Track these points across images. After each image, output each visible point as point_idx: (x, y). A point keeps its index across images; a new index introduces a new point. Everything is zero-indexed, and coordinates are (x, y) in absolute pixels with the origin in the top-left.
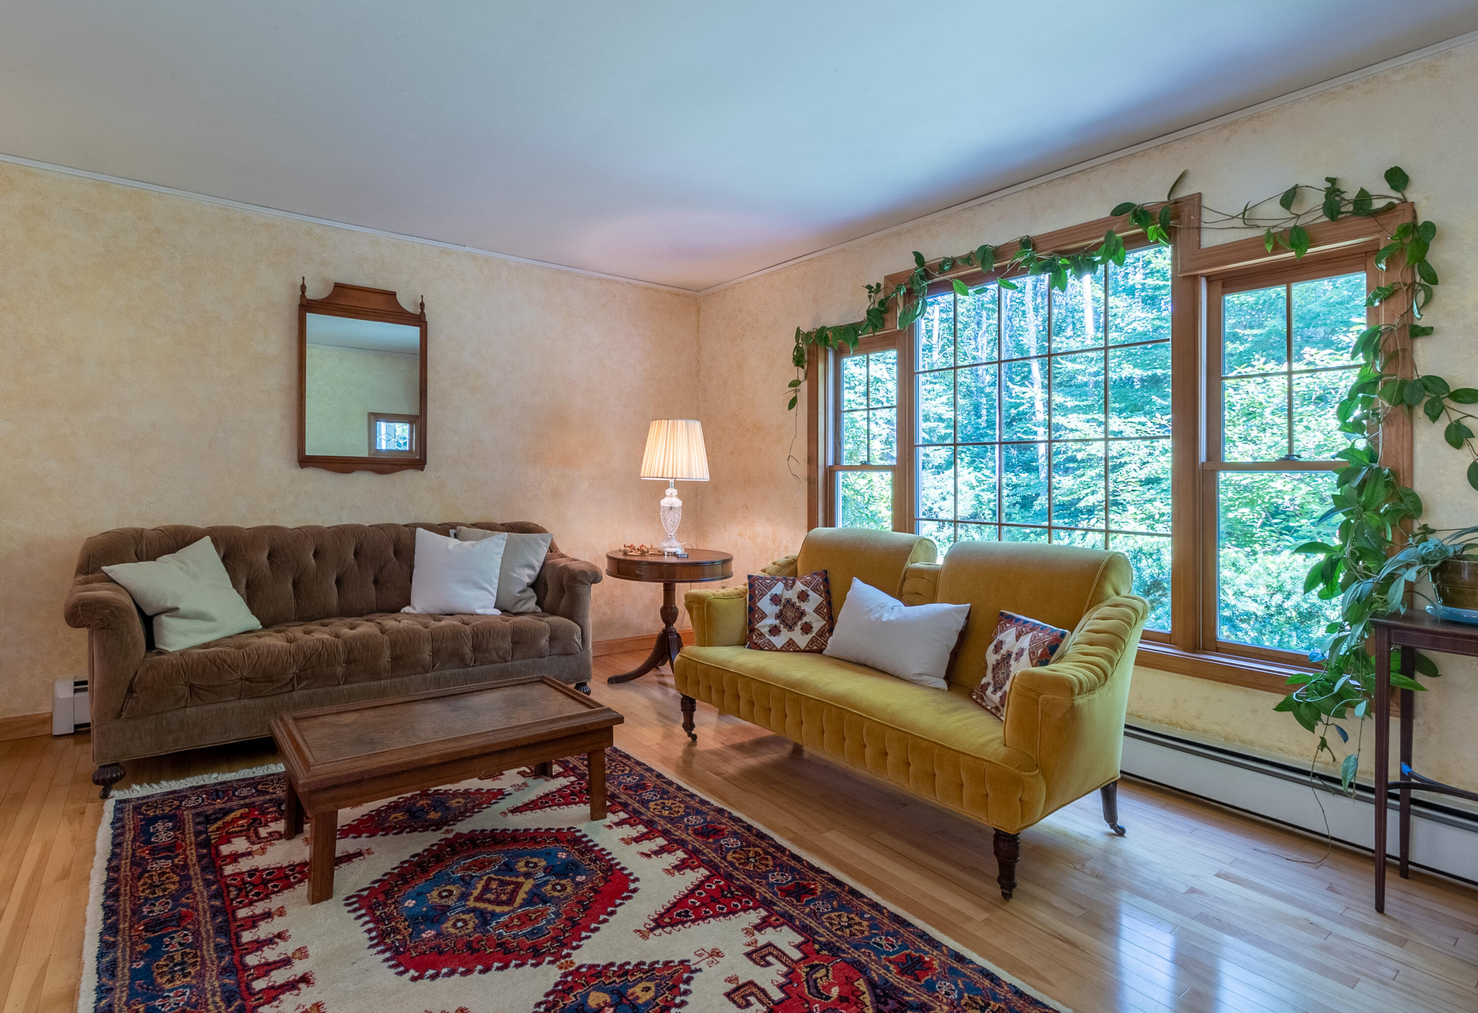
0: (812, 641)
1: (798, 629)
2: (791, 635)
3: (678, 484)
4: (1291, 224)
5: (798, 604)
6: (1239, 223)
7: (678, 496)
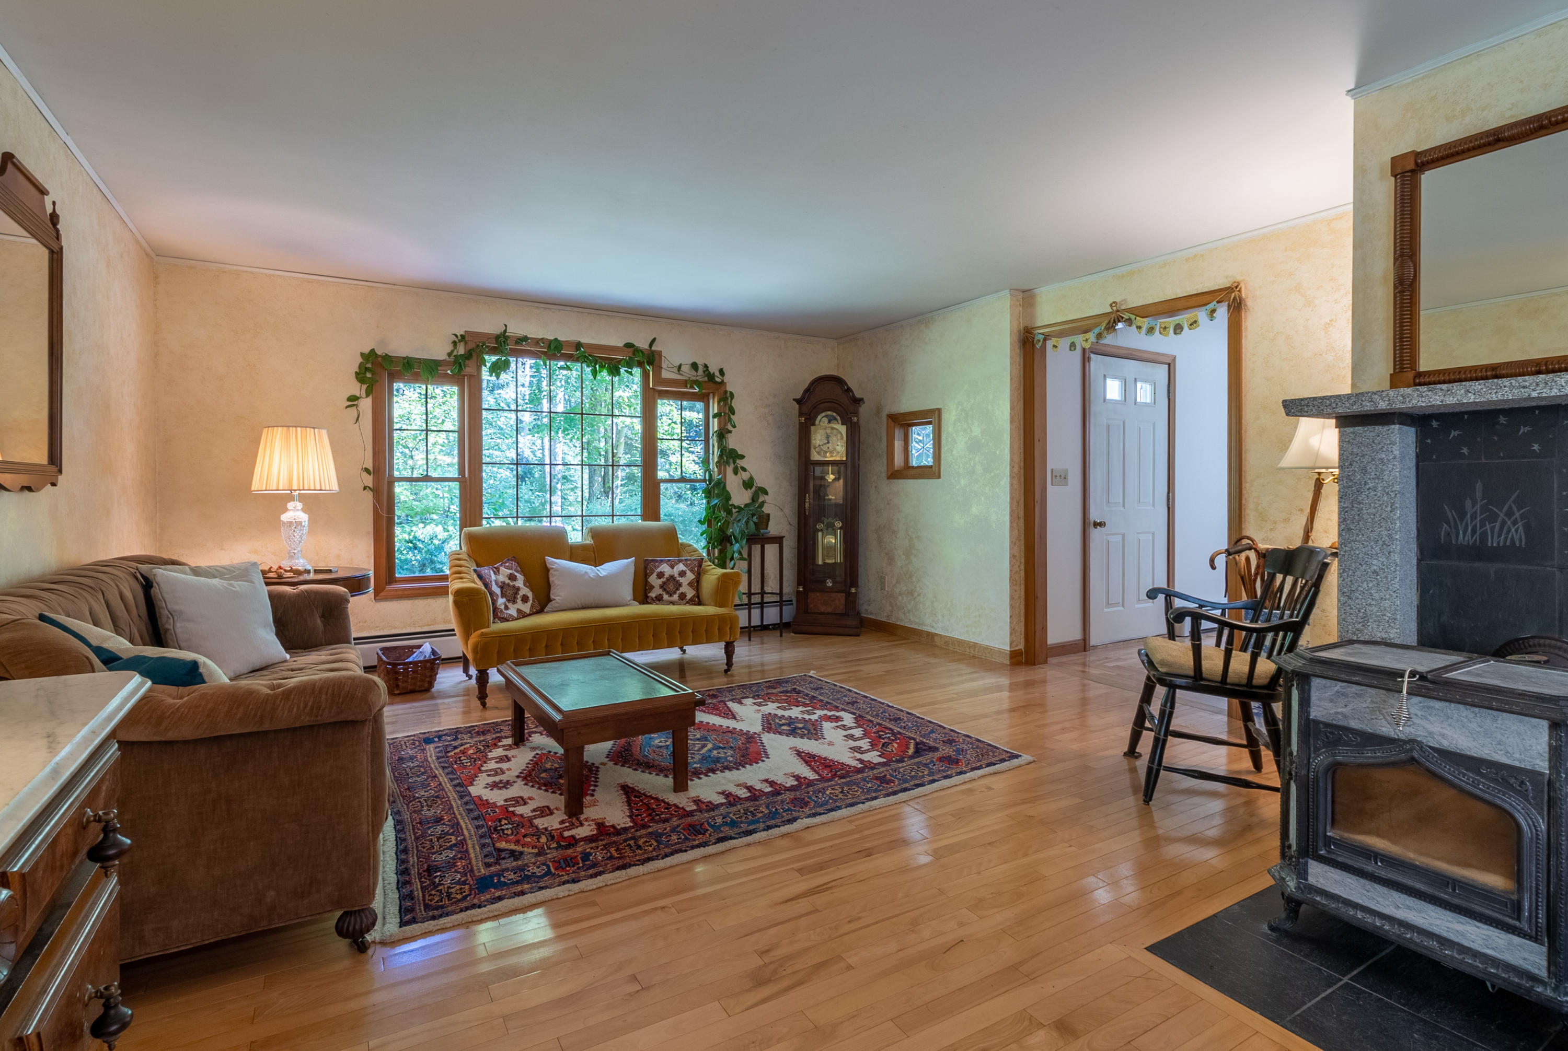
0: (532, 606)
1: (519, 601)
2: (516, 606)
3: (302, 498)
4: (694, 378)
5: (511, 584)
6: (676, 370)
7: (303, 510)
